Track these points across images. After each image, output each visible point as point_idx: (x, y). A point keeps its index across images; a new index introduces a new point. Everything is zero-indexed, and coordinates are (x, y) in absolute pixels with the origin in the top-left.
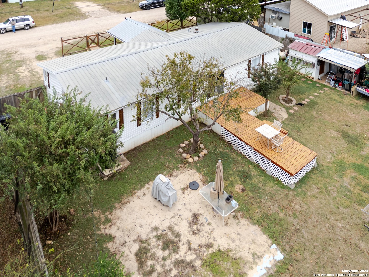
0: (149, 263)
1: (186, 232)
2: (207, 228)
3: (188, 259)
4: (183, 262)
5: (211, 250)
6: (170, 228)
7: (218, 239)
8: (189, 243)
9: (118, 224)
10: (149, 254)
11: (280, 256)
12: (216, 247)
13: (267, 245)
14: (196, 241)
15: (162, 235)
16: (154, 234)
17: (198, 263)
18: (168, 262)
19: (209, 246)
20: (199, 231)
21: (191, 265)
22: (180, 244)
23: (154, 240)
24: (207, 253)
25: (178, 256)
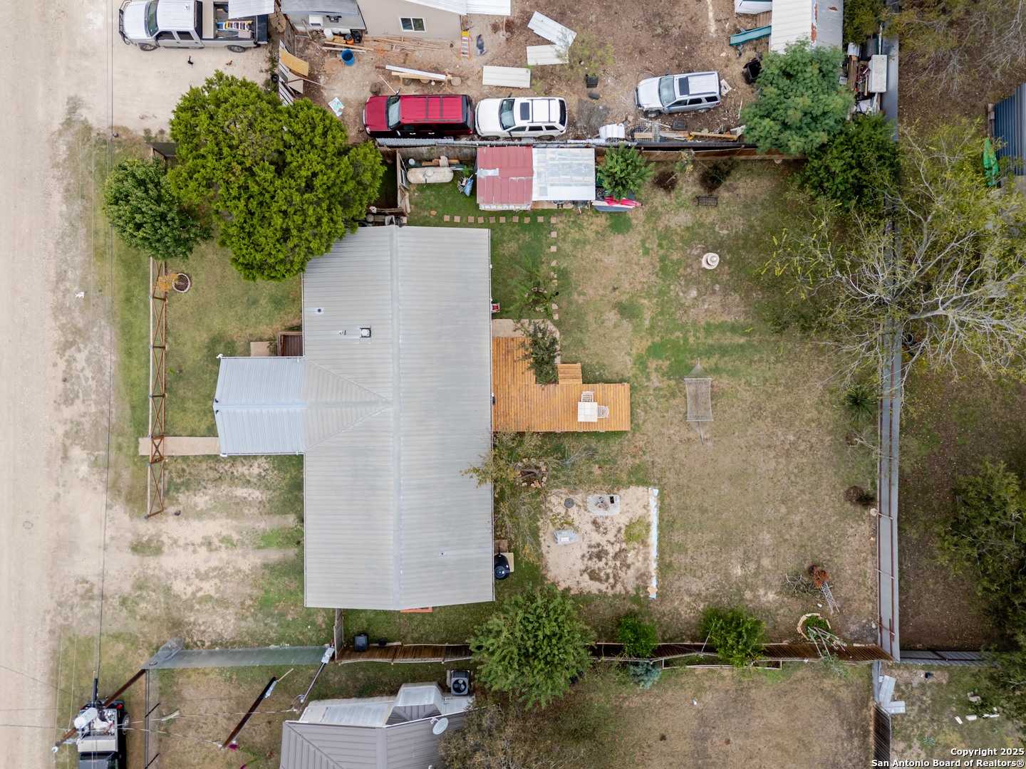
0: (602, 574)
1: (601, 538)
2: (608, 522)
3: (617, 550)
4: (616, 554)
5: (623, 531)
6: (590, 546)
7: (620, 521)
8: (609, 541)
9: (560, 579)
10: (597, 571)
11: (656, 491)
12: (623, 527)
13: (646, 493)
14: (611, 536)
15: (590, 555)
16: (586, 559)
17: (624, 546)
18: (610, 563)
19: (619, 531)
20: (606, 529)
21: (622, 551)
22: (605, 548)
23: (590, 562)
24: (622, 536)
25: (611, 555)
